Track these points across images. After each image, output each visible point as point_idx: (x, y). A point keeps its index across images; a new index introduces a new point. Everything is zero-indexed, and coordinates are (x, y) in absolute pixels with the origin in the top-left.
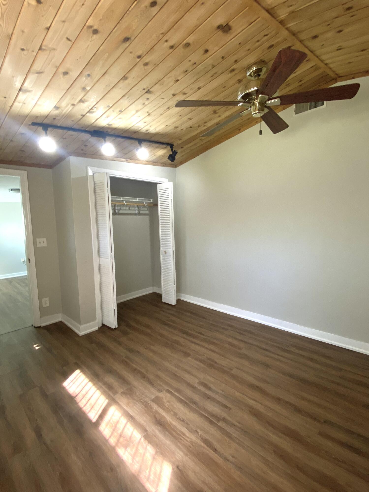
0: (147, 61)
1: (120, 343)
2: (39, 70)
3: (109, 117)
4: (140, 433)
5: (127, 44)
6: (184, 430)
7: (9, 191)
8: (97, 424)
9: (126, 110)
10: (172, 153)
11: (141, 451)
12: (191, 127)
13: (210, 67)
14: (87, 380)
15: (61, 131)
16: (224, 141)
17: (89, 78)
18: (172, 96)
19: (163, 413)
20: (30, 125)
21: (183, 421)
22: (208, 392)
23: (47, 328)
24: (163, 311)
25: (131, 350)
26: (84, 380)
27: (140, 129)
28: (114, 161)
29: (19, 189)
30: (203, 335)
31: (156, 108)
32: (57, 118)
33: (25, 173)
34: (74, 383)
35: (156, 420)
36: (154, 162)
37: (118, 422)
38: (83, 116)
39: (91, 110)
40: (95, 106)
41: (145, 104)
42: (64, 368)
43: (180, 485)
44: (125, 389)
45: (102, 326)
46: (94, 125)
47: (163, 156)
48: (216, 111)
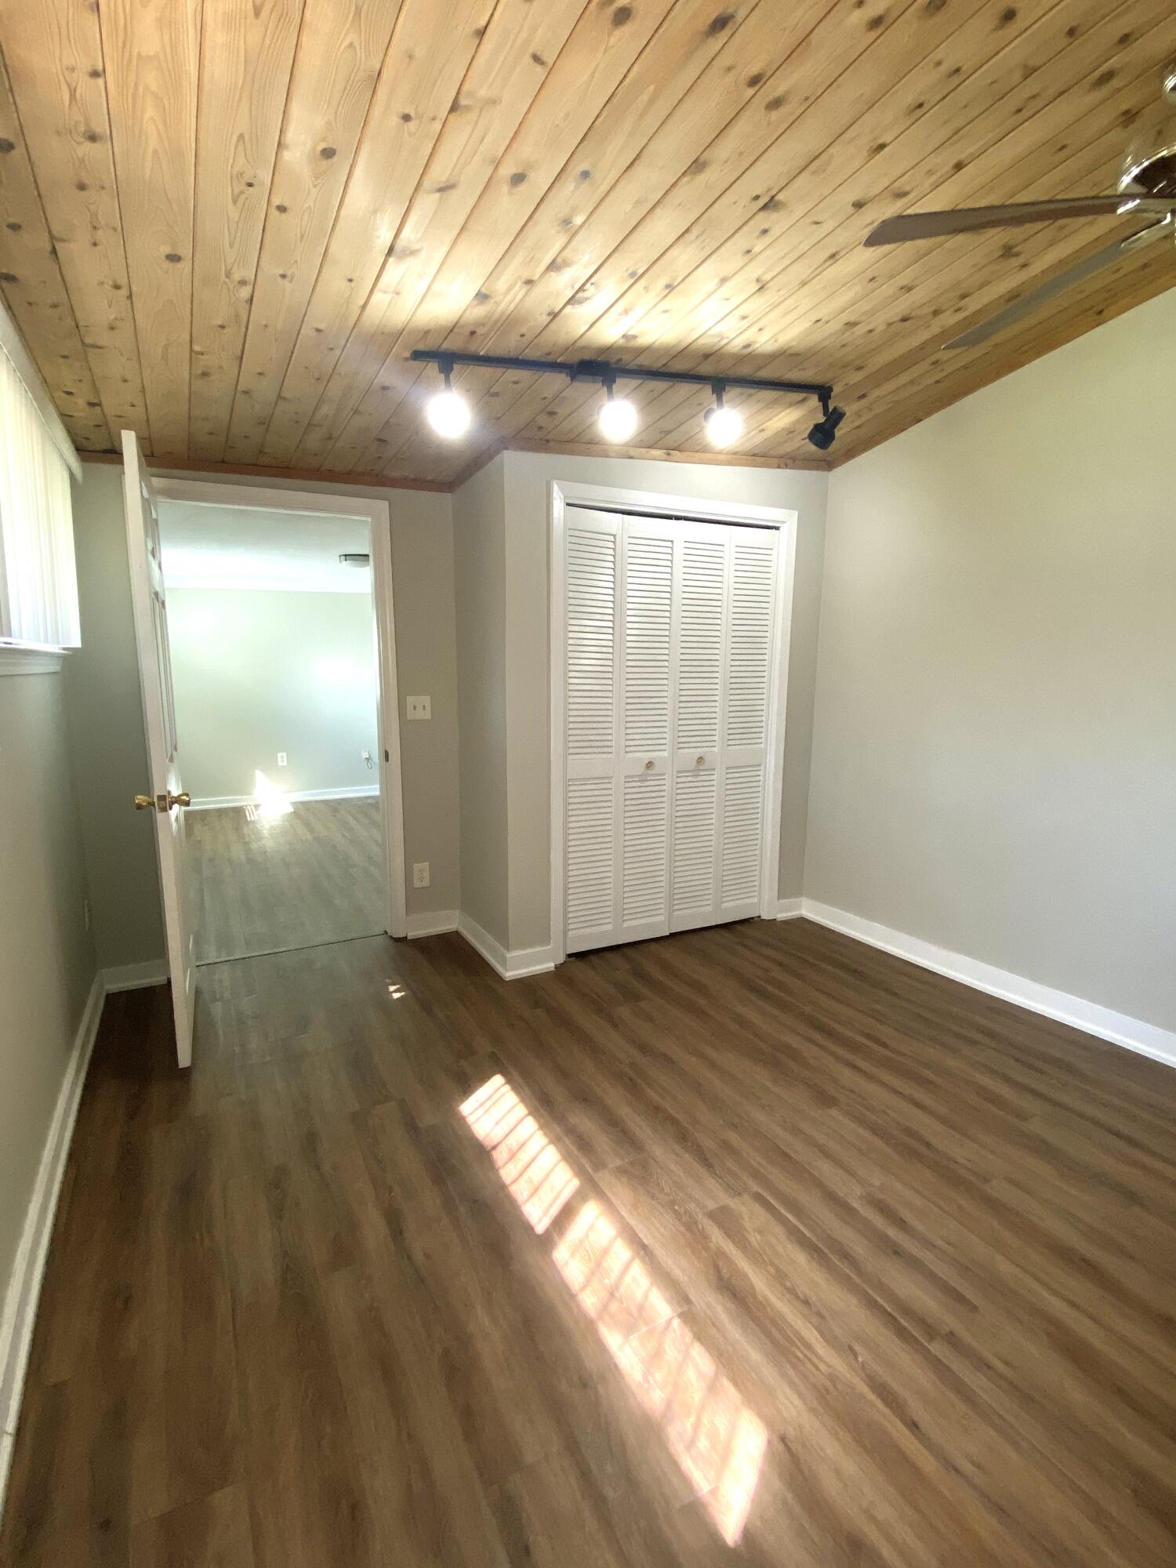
0: (780, 91)
1: (614, 1024)
2: (444, 179)
3: (631, 310)
4: (670, 1302)
5: (723, 36)
6: (811, 1335)
7: (340, 561)
8: (546, 1242)
9: (687, 281)
10: (821, 419)
11: (671, 1353)
12: (904, 320)
13: (1017, 77)
14: (521, 1110)
15: (486, 372)
16: (1030, 361)
17: (585, 185)
18: (851, 210)
19: (743, 1264)
20: (406, 359)
21: (806, 1302)
22: (892, 1232)
23: (424, 946)
24: (745, 946)
25: (644, 1049)
26: (513, 1108)
27: (724, 342)
28: (631, 458)
29: (368, 556)
30: (884, 1045)
31: (787, 262)
32: (480, 331)
33: (384, 506)
34: (486, 1111)
35: (720, 1278)
36: (754, 455)
37: (605, 1252)
38: (554, 315)
39: (580, 295)
40: (592, 280)
41: (753, 251)
42: (463, 1062)
43: (789, 1496)
44: (627, 1160)
45: (565, 962)
46: (582, 343)
47: (790, 431)
48: (1016, 246)
